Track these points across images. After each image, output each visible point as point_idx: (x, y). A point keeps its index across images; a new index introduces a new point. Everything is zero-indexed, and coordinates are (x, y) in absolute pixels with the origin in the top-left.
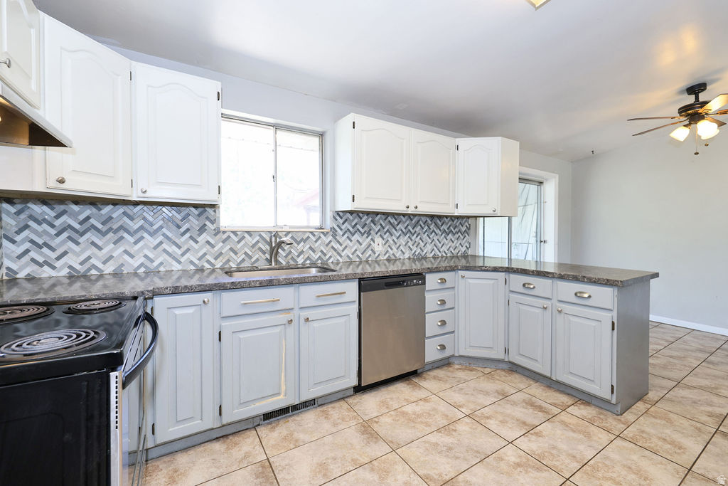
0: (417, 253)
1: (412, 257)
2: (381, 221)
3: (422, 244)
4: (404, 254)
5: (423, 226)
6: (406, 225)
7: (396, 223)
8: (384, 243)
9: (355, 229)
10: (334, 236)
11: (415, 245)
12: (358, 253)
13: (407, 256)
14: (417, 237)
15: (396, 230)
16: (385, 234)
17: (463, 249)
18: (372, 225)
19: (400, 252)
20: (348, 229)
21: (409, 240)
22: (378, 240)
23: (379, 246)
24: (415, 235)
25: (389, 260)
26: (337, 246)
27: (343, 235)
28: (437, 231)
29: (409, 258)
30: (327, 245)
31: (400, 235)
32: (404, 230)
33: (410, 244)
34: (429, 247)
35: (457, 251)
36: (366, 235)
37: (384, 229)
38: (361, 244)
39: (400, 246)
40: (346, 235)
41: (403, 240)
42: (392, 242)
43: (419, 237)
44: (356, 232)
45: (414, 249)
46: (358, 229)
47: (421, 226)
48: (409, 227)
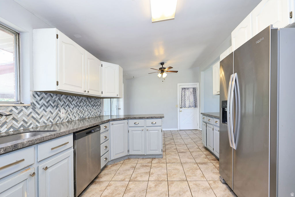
0: (81, 117)
1: (79, 119)
2: (64, 99)
3: (84, 112)
4: (76, 117)
5: (84, 102)
6: (76, 102)
7: (72, 101)
8: (66, 112)
9: (49, 104)
10: (34, 108)
11: (81, 112)
12: (51, 119)
13: (77, 119)
14: (81, 108)
15: (72, 104)
16: (66, 107)
17: (99, 113)
18: (59, 101)
19: (74, 117)
20: (44, 104)
21: (78, 110)
22: (63, 111)
23: (63, 114)
24: (81, 107)
25: (68, 122)
26: (36, 116)
27: (40, 108)
28: (90, 105)
29: (78, 120)
30: (28, 116)
31: (74, 107)
32: (76, 105)
33: (78, 112)
34: (87, 113)
35: (97, 114)
36: (55, 108)
37: (65, 104)
38: (52, 113)
39: (74, 113)
40: (42, 108)
41: (75, 110)
42: (70, 111)
43: (82, 108)
44: (49, 106)
45: (80, 114)
46: (50, 104)
47: (83, 102)
48: (78, 103)
